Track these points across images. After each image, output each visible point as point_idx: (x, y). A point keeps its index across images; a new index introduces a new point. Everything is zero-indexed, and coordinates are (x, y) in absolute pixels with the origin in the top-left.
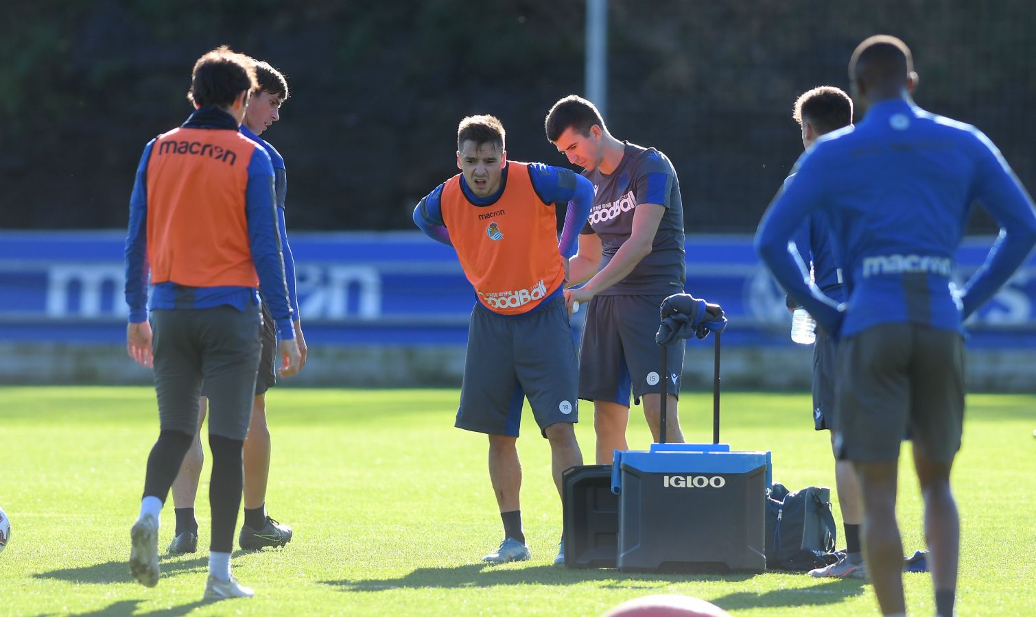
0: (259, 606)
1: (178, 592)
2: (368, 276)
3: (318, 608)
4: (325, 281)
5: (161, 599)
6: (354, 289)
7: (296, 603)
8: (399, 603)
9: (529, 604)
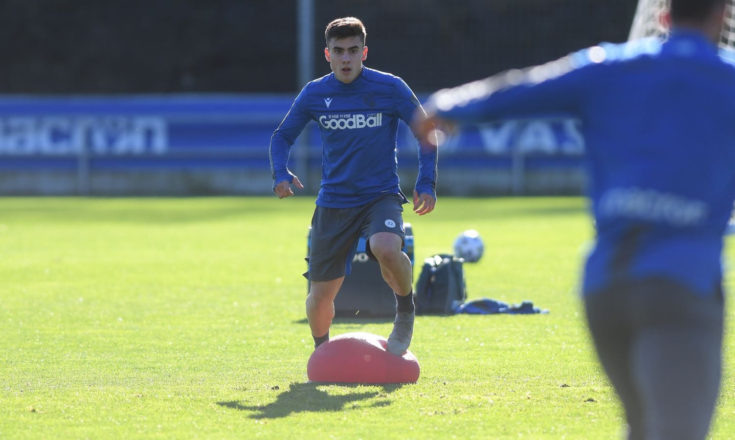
0: (94, 341)
1: (41, 333)
2: (158, 124)
3: (133, 342)
4: (130, 128)
5: (29, 337)
6: (149, 134)
7: (118, 339)
8: (186, 338)
9: (270, 338)
